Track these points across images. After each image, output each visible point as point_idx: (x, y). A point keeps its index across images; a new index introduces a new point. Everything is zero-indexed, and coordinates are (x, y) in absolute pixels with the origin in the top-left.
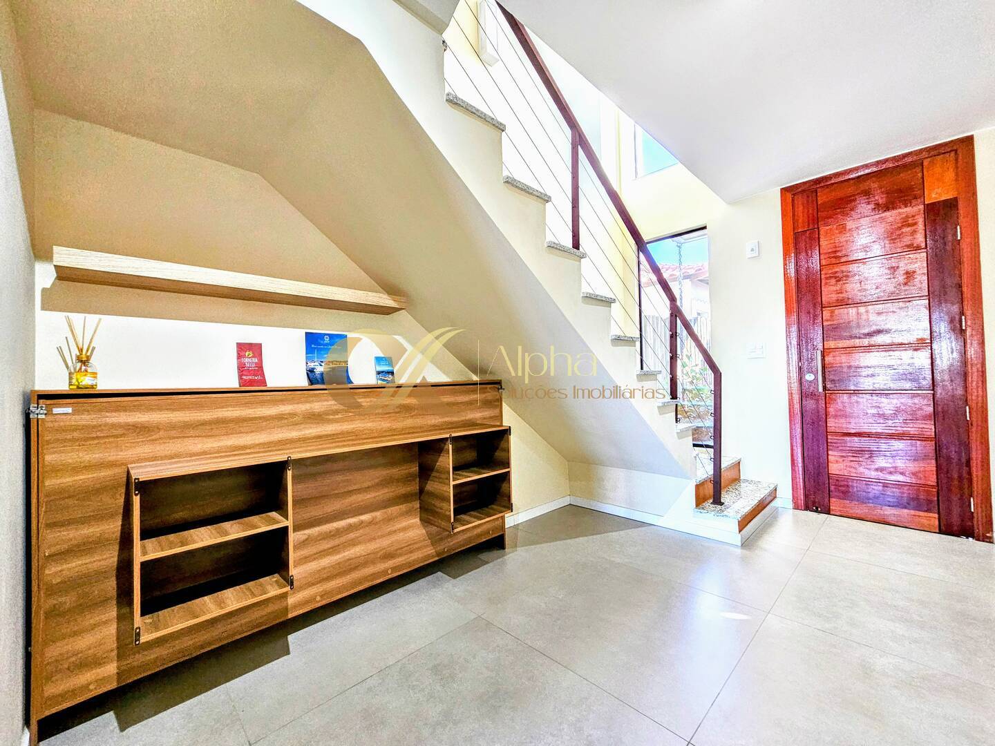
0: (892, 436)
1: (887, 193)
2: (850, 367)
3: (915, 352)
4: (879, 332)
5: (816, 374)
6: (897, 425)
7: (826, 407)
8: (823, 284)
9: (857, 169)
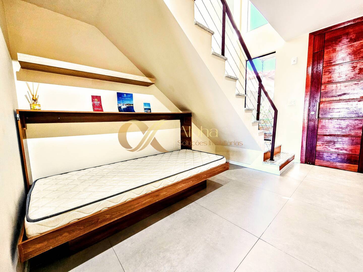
0: (344, 136)
1: (356, 34)
2: (330, 109)
3: (359, 102)
4: (344, 94)
5: (315, 112)
6: (347, 131)
7: (318, 125)
8: (323, 75)
9: (344, 23)
